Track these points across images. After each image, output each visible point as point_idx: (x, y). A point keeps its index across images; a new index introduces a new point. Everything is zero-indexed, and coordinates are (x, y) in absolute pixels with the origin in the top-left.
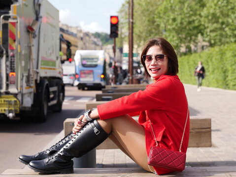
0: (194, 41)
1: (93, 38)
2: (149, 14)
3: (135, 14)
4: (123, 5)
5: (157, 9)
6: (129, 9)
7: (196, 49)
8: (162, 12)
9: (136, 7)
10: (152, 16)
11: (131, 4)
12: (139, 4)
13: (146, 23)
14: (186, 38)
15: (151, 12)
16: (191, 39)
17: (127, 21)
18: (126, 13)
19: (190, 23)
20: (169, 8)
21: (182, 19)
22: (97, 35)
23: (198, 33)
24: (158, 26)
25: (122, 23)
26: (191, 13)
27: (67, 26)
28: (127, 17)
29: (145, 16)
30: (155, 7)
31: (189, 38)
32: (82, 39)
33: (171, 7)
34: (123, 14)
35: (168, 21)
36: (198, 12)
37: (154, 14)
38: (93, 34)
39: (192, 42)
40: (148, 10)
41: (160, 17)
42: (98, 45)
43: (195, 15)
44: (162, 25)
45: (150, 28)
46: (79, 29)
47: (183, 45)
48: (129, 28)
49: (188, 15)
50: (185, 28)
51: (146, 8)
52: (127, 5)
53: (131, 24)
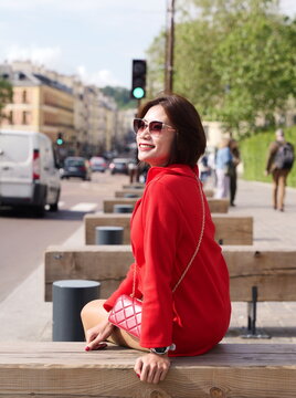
0: (280, 107)
1: (101, 97)
2: (202, 57)
3: (177, 57)
4: (156, 40)
5: (216, 47)
6: (167, 47)
7: (283, 120)
8: (225, 54)
9: (179, 44)
10: (206, 60)
11: (170, 38)
12: (185, 39)
13: (197, 72)
14: (265, 102)
15: (205, 53)
16: (275, 103)
17: (162, 67)
18: (161, 54)
19: (274, 74)
20: (239, 47)
21: (261, 67)
22: (109, 91)
23: (288, 93)
24: (218, 77)
25: (153, 72)
26: (277, 57)
27: (56, 74)
28: (163, 60)
29: (194, 60)
30: (212, 45)
31: (271, 102)
32: (81, 97)
33: (242, 45)
34: (156, 55)
35: (236, 69)
36: (288, 56)
37: (211, 57)
38: (101, 90)
39: (277, 109)
40: (199, 50)
41: (221, 63)
42: (110, 109)
43: (283, 60)
44: (225, 77)
45: (202, 81)
46: (77, 79)
47: (260, 113)
48: (166, 80)
49: (271, 61)
50: (265, 83)
51: (197, 46)
52: (163, 40)
53: (169, 75)
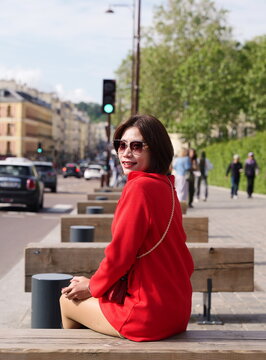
0: (233, 121)
1: (76, 112)
2: (164, 78)
3: (143, 77)
4: (124, 62)
5: (177, 69)
6: (133, 68)
7: (234, 132)
8: (184, 74)
9: (144, 65)
10: (168, 80)
11: (136, 62)
12: (150, 62)
13: (159, 90)
14: (219, 116)
15: (167, 73)
16: (228, 117)
17: (130, 86)
18: (128, 75)
19: (226, 92)
20: (196, 69)
21: (215, 86)
22: (83, 107)
23: (239, 109)
24: (178, 95)
25: (121, 90)
26: (229, 77)
27: (36, 91)
28: (130, 80)
29: (157, 79)
30: (173, 68)
31: (224, 116)
32: (59, 112)
33: (199, 67)
34: (124, 75)
35: (193, 87)
36: (240, 77)
37: (172, 77)
38: (76, 105)
39: (230, 122)
40: (162, 71)
41: (181, 82)
42: (84, 122)
43: (234, 80)
44: (184, 94)
45: (164, 98)
46: (55, 96)
47: (214, 126)
48: (132, 98)
49: (224, 80)
50: (219, 99)
51: (160, 67)
52: (131, 62)
53: (135, 93)
